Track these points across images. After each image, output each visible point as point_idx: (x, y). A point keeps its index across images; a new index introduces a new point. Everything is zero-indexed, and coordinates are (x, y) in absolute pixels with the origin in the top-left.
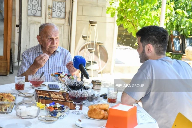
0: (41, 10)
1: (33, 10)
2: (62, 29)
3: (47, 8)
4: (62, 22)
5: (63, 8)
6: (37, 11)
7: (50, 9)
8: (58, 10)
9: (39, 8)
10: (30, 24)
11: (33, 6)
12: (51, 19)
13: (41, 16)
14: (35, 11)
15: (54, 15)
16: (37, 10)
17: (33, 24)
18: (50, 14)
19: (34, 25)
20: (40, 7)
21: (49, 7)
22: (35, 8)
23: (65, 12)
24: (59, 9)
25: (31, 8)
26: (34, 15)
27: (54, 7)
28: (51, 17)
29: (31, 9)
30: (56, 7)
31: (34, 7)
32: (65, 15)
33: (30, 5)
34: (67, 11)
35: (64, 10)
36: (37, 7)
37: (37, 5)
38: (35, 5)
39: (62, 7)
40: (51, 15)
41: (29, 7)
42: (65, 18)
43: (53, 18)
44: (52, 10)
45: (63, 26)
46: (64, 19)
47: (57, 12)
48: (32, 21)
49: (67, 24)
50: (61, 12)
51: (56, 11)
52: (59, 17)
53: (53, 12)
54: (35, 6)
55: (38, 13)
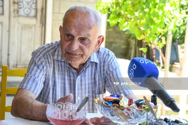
0: (3, 6)
2: (32, 32)
3: (12, 2)
5: (33, 3)
7: (16, 5)
12: (17, 18)
13: (3, 14)
15: (21, 12)
18: (16, 11)
20: (1, 1)
21: (14, 3)
23: (36, 9)
24: (28, 5)
27: (20, 2)
28: (17, 15)
30: (24, 2)
32: (37, 12)
34: (39, 7)
35: (35, 6)
39: (32, 2)
40: (18, 12)
42: (36, 16)
43: (19, 17)
44: (18, 7)
45: (33, 28)
46: (35, 18)
47: (26, 8)
49: (39, 24)
50: (31, 8)
51: (24, 8)
52: (27, 16)
53: (20, 8)
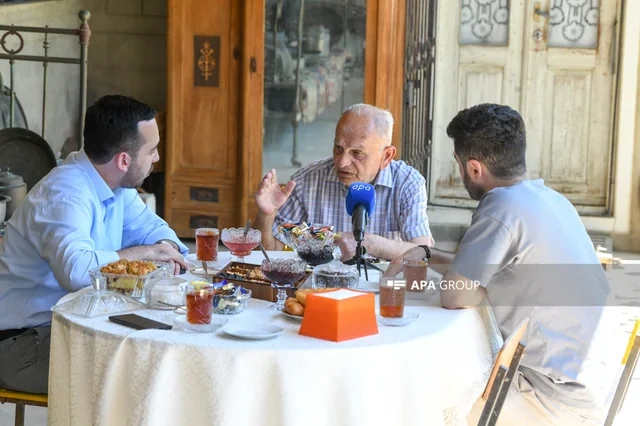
0: (507, 23)
1: (480, 22)
2: (584, 89)
3: (531, 10)
4: (587, 60)
5: (591, 8)
6: (495, 26)
7: (542, 18)
8: (572, 18)
9: (500, 15)
10: (467, 75)
11: (481, 7)
12: (544, 52)
13: (506, 43)
14: (487, 27)
15: (557, 35)
16: (493, 21)
17: (479, 73)
18: (541, 34)
19: (481, 76)
20: (504, 11)
21: (537, 11)
22: (485, 16)
23: (598, 25)
24: (576, 13)
25: (473, 17)
26: (484, 42)
27: (555, 7)
28: (543, 45)
29: (474, 21)
30: (566, 8)
31: (484, 12)
32: (599, 34)
33: (469, 6)
34: (607, 18)
35: (594, 16)
36: (495, 13)
37: (495, 6)
38: (488, 4)
39: (587, 6)
40: (546, 36)
41: (465, 15)
42: (596, 46)
43: (550, 50)
44: (547, 22)
45: (588, 77)
46: (594, 51)
47: (569, 24)
48: (473, 63)
49: (603, 67)
50: (584, 23)
51: (565, 23)
52: (573, 46)
53: (554, 24)
54: (488, 7)
55: (498, 34)
